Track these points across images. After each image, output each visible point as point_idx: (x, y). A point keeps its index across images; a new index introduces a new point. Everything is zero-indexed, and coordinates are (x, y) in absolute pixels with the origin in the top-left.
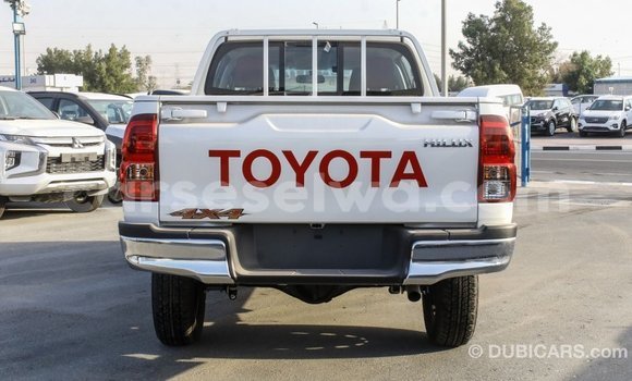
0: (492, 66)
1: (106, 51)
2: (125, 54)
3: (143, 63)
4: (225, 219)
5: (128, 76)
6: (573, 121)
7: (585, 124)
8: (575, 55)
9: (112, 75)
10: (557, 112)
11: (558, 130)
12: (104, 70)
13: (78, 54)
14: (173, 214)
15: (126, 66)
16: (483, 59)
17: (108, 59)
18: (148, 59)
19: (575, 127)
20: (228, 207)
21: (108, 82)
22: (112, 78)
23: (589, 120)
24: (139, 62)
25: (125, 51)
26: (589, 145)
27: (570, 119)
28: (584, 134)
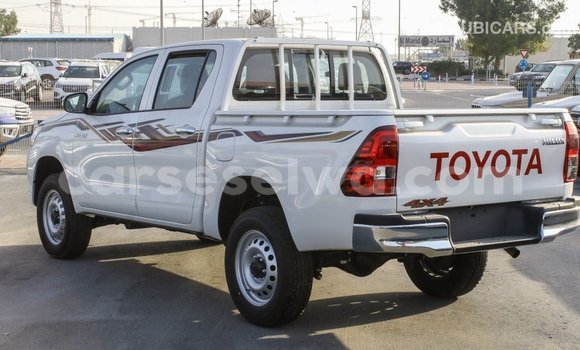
4: (436, 206)
14: (405, 205)
20: (438, 196)
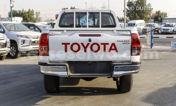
0: (135, 15)
1: (27, 11)
2: (33, 11)
3: (38, 14)
5: (33, 17)
6: (159, 30)
7: (163, 31)
8: (157, 12)
9: (29, 17)
10: (155, 27)
11: (155, 32)
12: (27, 16)
13: (20, 11)
15: (33, 15)
16: (132, 12)
17: (28, 13)
18: (39, 12)
19: (160, 31)
21: (28, 19)
22: (29, 18)
23: (164, 30)
24: (37, 14)
25: (33, 10)
26: (164, 37)
27: (158, 29)
28: (162, 33)
